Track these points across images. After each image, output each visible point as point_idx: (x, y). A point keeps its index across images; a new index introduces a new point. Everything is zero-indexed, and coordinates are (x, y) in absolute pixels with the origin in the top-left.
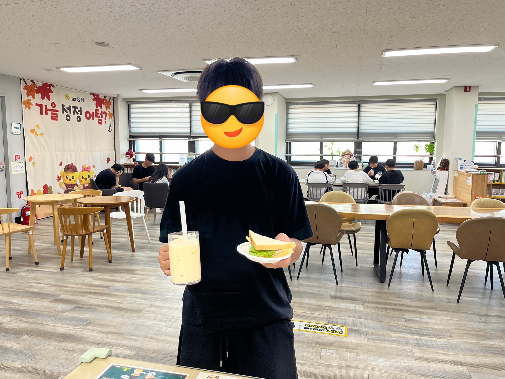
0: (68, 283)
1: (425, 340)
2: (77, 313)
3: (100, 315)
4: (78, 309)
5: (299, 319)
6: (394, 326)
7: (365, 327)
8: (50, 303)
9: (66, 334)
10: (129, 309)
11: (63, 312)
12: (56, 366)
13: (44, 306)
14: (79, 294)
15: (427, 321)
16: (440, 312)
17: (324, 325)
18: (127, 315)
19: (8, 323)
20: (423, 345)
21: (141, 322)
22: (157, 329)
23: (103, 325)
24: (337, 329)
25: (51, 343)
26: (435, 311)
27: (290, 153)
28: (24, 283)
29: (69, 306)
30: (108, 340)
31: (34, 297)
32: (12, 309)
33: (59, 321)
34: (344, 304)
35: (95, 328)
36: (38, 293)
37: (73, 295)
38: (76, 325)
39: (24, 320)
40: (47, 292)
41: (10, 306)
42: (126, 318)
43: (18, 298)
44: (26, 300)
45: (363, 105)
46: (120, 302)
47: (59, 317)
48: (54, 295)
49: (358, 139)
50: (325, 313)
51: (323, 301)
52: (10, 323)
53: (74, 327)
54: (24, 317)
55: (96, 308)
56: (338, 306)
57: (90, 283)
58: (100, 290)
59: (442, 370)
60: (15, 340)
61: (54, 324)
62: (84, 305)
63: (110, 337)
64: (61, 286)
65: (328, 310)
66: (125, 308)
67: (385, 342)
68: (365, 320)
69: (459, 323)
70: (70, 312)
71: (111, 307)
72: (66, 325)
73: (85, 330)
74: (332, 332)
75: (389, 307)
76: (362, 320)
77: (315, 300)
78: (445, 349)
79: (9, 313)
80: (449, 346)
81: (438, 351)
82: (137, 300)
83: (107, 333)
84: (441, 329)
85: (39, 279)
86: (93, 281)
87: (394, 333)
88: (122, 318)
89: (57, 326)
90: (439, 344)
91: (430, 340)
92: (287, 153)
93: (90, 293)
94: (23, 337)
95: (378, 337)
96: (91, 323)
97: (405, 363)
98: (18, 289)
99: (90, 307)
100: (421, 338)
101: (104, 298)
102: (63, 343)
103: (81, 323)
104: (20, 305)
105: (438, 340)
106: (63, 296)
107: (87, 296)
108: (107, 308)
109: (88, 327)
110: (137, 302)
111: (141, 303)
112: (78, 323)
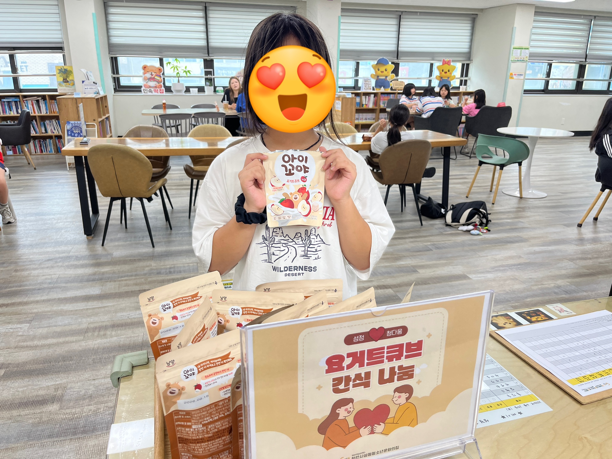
22: (20, 334)
27: (118, 73)
45: (211, 8)
49: (209, 55)
92: (114, 73)
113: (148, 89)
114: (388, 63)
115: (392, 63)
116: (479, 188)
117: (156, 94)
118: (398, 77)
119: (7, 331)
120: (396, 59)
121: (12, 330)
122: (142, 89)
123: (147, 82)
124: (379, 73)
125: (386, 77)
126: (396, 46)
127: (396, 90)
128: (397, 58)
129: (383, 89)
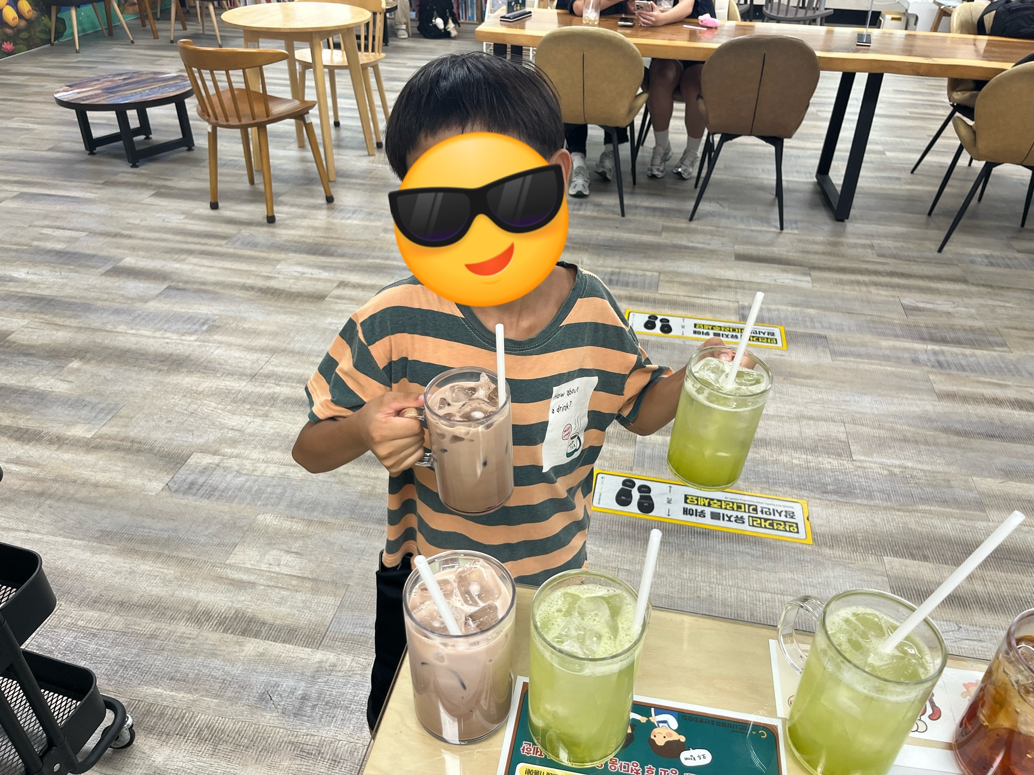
0: (129, 226)
1: (952, 354)
2: (177, 302)
3: (233, 308)
4: (175, 292)
5: (679, 312)
6: (883, 323)
7: (823, 327)
8: (104, 278)
9: (171, 355)
10: (294, 293)
11: (144, 300)
12: (175, 431)
13: (94, 287)
14: (165, 255)
15: (951, 310)
16: (974, 289)
17: (734, 325)
18: (293, 306)
19: (23, 331)
20: (949, 365)
21: (330, 324)
23: (246, 332)
24: (764, 334)
25: (141, 376)
26: (963, 287)
28: (24, 228)
29: (152, 286)
30: (270, 368)
31: (61, 264)
32: (20, 295)
33: (143, 322)
34: (768, 274)
35: (232, 339)
36: (67, 253)
37: (152, 258)
38: (186, 333)
39: (59, 321)
40: (88, 252)
41: (12, 288)
42: (294, 313)
43: (24, 266)
44: (44, 272)
46: (266, 274)
47: (139, 312)
48: (106, 259)
50: (731, 296)
51: (721, 268)
52: (26, 330)
53: (184, 338)
54: (56, 315)
55: (218, 289)
56: (755, 279)
57: (182, 226)
58: (211, 245)
59: (997, 421)
60: (53, 373)
61: (133, 332)
62: (186, 282)
63: (272, 359)
64: (115, 235)
65: (736, 288)
66: (284, 291)
67: (868, 359)
68: (819, 311)
69: (1017, 313)
70: (160, 300)
71: (252, 288)
72: (162, 332)
73: (211, 345)
74: (754, 339)
75: (866, 278)
76: (812, 311)
77: (703, 264)
78: (996, 372)
79: (14, 305)
80: (1003, 365)
81: (982, 379)
82: (306, 270)
83: (263, 350)
84: (980, 329)
85: (58, 218)
86: (186, 221)
87: (886, 340)
88: (286, 313)
89: (142, 336)
90: (982, 363)
91: (962, 354)
93: (190, 252)
94: (71, 365)
95: (852, 349)
96: (218, 327)
97: (918, 406)
98: (14, 245)
99: (203, 287)
100: (945, 348)
101: (228, 265)
102: (171, 377)
103: (196, 327)
104: (34, 284)
105: (978, 352)
106: (130, 261)
107: (187, 261)
108: (242, 291)
109: (216, 337)
110: (306, 276)
111: (317, 277)
112: (189, 326)
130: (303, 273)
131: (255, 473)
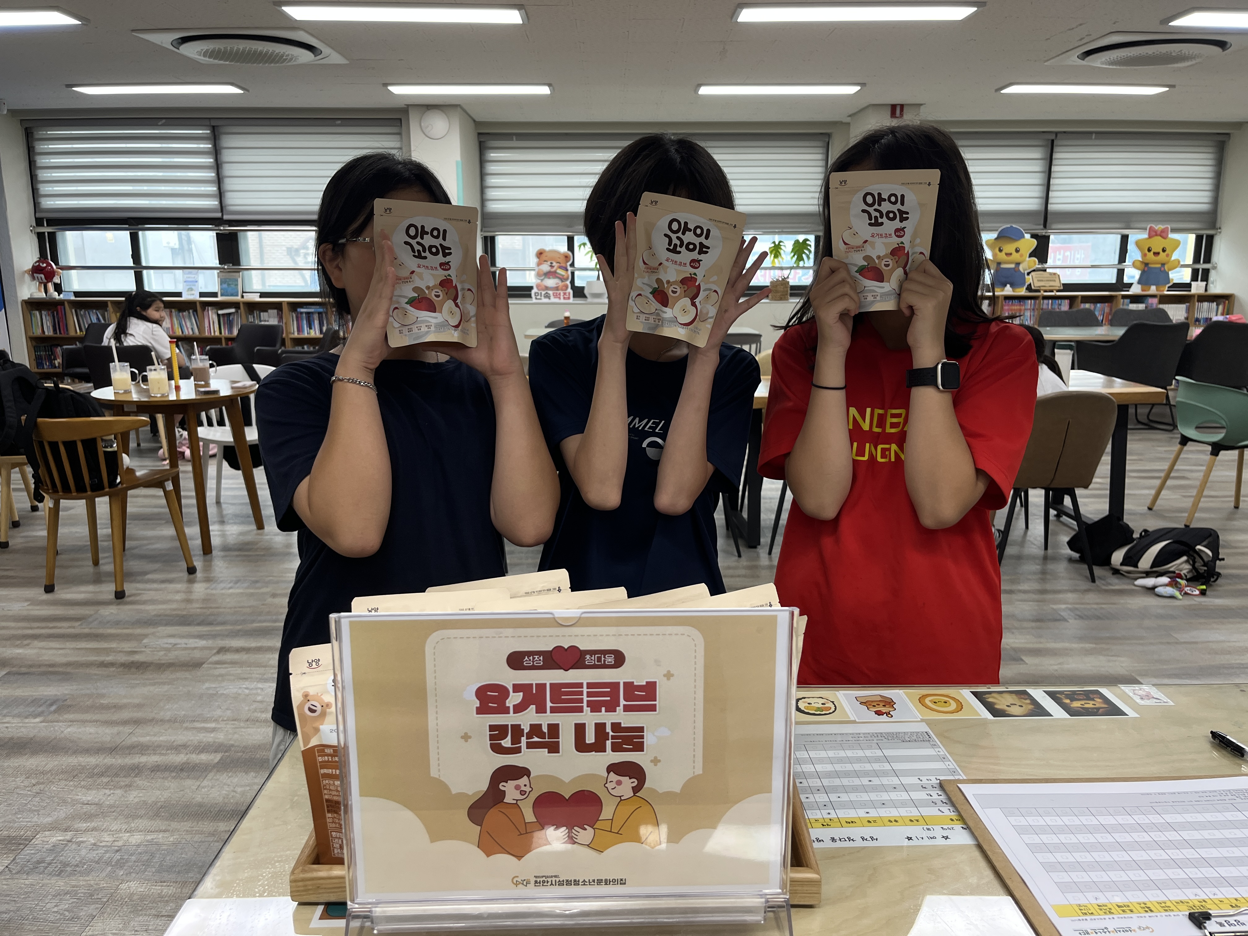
2: (19, 687)
3: (89, 686)
4: (17, 677)
9: (11, 739)
10: (163, 664)
18: (163, 676)
21: (208, 689)
22: (259, 698)
23: (104, 708)
30: (134, 739)
35: (87, 717)
38: (29, 715)
42: (164, 683)
46: (130, 650)
53: (26, 720)
55: (69, 670)
57: (25, 613)
58: (60, 628)
62: (31, 666)
63: (136, 730)
66: (152, 663)
71: (112, 664)
73: (60, 724)
82: (178, 641)
86: (30, 607)
88: (154, 684)
93: (36, 637)
96: (70, 706)
99: (50, 669)
101: (83, 645)
102: (11, 760)
103: (40, 709)
107: (31, 646)
108: (100, 669)
109: (66, 716)
110: (179, 646)
111: (193, 646)
112: (33, 709)
113: (543, 293)
114: (1023, 237)
115: (1033, 236)
116: (1211, 499)
117: (557, 300)
118: (1046, 266)
119: (240, 691)
120: (1042, 227)
121: (247, 691)
122: (533, 292)
123: (542, 280)
124: (1002, 256)
125: (1018, 264)
126: (1042, 201)
127: (1038, 291)
128: (1045, 226)
129: (1011, 289)
130: (175, 644)
131: (116, 844)
